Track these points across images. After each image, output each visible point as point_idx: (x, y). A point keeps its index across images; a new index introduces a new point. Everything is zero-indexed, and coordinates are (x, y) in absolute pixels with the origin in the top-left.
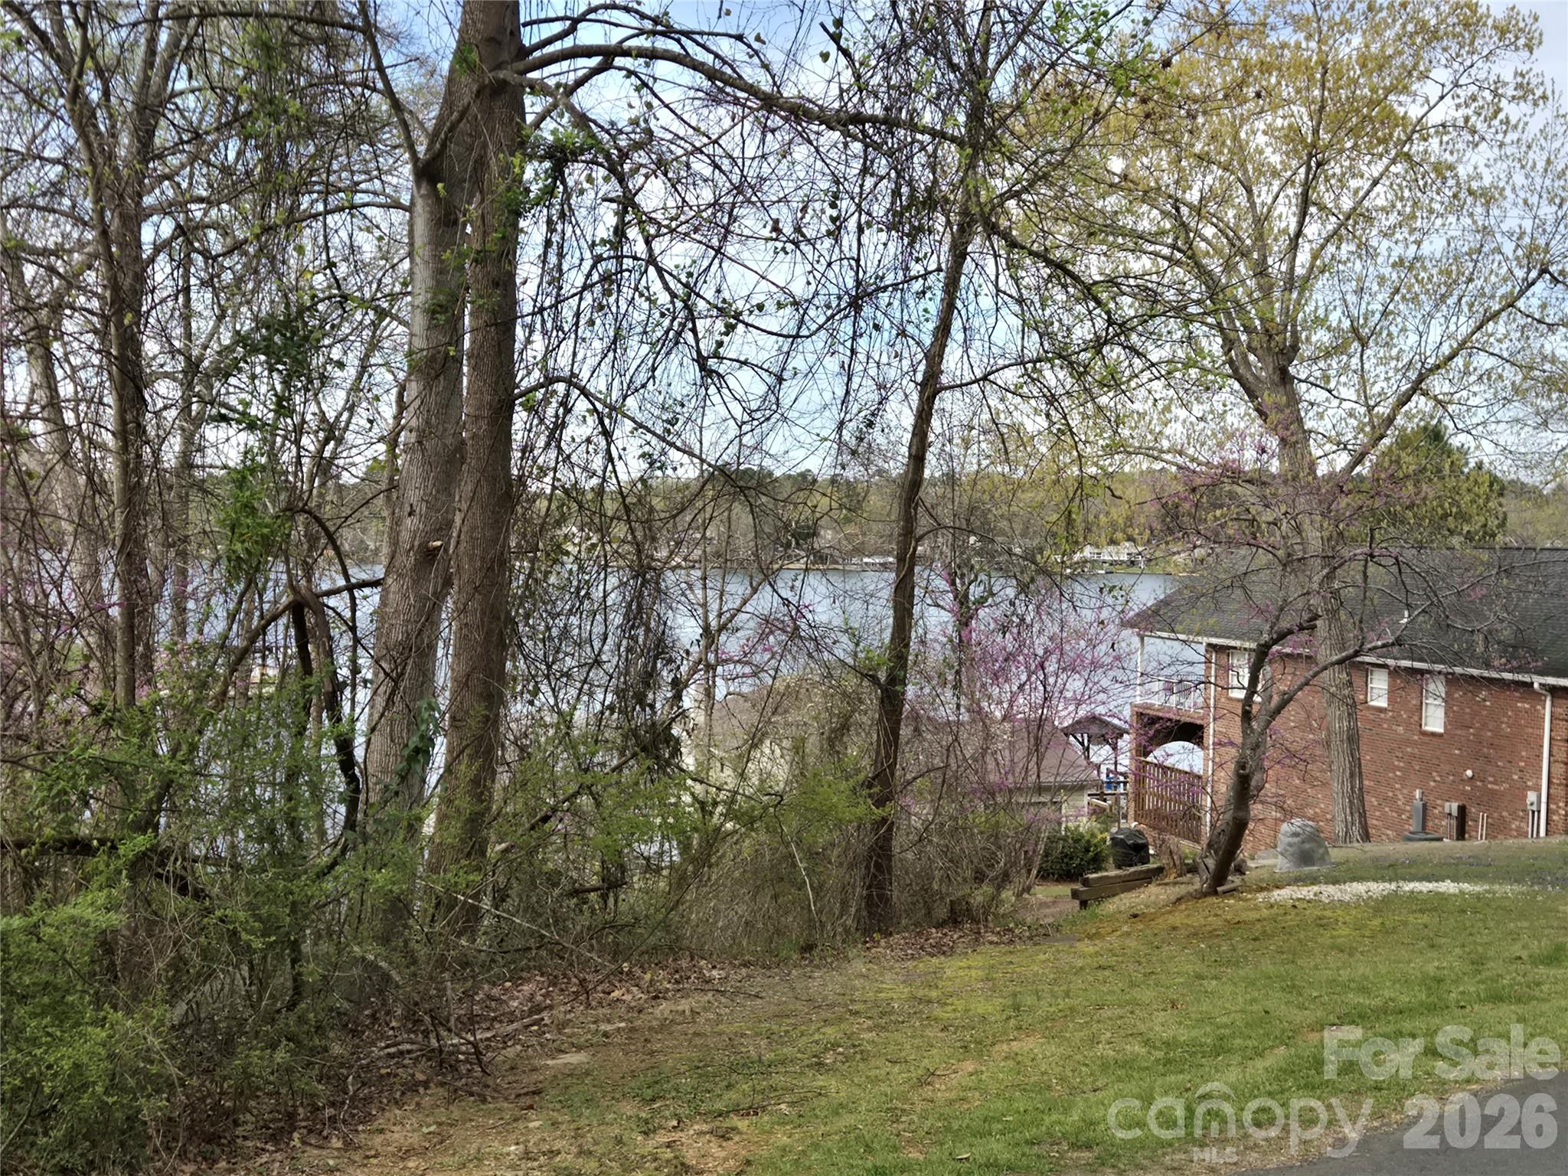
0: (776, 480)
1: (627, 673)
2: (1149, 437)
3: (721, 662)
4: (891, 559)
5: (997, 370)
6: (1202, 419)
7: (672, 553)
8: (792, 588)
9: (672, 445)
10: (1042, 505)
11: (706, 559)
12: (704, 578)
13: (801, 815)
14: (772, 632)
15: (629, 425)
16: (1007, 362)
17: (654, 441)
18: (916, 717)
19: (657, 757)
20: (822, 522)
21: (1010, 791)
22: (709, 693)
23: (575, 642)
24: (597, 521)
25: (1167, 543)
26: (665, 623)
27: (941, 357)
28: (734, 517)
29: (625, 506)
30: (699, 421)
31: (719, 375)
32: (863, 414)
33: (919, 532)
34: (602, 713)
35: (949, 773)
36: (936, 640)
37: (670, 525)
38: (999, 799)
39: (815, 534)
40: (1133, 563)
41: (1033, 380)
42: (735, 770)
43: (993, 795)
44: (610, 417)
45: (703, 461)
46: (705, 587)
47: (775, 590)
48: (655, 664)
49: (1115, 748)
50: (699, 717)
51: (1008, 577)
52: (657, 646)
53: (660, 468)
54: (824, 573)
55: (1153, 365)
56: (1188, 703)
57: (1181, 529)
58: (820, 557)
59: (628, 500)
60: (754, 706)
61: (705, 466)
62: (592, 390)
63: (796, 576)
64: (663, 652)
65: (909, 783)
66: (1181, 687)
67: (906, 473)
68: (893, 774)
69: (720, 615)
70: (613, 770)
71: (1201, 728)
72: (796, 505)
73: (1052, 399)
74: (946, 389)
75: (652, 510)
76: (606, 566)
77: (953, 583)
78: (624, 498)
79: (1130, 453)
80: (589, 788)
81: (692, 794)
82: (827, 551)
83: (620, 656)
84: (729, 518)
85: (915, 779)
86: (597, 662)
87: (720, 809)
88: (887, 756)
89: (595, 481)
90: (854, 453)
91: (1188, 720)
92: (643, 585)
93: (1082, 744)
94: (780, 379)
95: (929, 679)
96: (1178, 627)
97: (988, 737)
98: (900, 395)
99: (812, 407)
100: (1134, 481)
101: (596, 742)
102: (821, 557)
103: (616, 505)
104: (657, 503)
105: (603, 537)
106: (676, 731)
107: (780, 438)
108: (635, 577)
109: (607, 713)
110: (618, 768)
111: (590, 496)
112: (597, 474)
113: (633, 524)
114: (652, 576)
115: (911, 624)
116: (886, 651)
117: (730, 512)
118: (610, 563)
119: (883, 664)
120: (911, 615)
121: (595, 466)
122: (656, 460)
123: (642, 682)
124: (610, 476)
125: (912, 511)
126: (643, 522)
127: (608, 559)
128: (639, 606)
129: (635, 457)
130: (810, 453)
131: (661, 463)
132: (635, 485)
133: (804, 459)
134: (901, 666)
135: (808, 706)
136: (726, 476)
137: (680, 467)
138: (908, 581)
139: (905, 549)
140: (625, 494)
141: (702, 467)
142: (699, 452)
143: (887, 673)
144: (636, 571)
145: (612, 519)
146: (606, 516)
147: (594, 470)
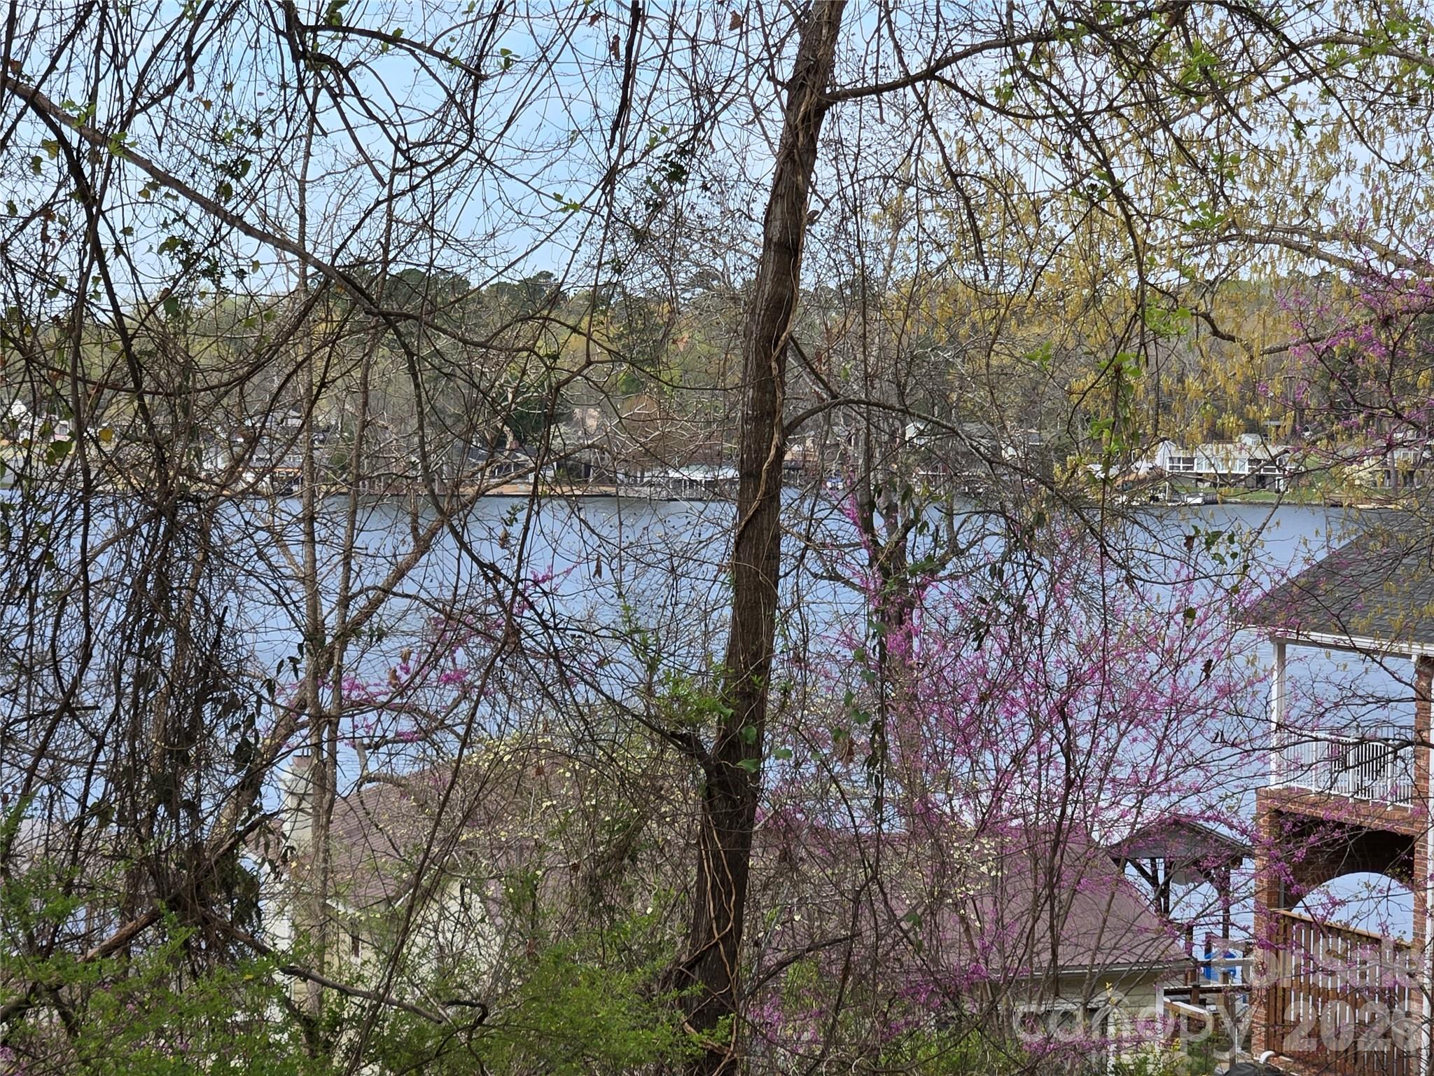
1: (136, 735)
2: (1292, 205)
3: (346, 707)
4: (727, 474)
5: (956, 58)
6: (1404, 166)
7: (236, 462)
9: (237, 221)
10: (1063, 354)
11: (314, 476)
12: (310, 519)
13: (530, 1047)
15: (136, 177)
16: (979, 40)
17: (195, 212)
18: (785, 828)
19: (205, 921)
20: (569, 392)
21: (995, 987)
22: (323, 776)
23: (20, 667)
24: (67, 391)
25: (1331, 437)
26: (220, 622)
27: (834, 25)
28: (374, 376)
29: (132, 360)
30: (298, 169)
31: (335, 65)
32: (659, 151)
33: (788, 413)
34: (81, 822)
35: (859, 952)
36: (830, 657)
37: (231, 400)
38: (968, 1007)
39: (557, 417)
40: (1261, 480)
41: (1034, 79)
42: (378, 950)
43: (955, 997)
44: (95, 158)
45: (305, 258)
46: (311, 541)
47: (463, 546)
48: (198, 712)
49: (1223, 887)
50: (299, 832)
51: (986, 513)
52: (203, 672)
53: (206, 273)
54: (574, 503)
55: (1294, 48)
56: (1380, 787)
57: (1361, 407)
58: (573, 470)
59: (136, 346)
60: (422, 806)
62: (56, 100)
63: (514, 511)
64: (216, 687)
65: (772, 974)
66: (1366, 751)
67: (761, 277)
68: (733, 955)
69: (345, 602)
70: (106, 952)
71: (1406, 842)
72: (512, 352)
73: (1079, 123)
74: (844, 96)
75: (189, 367)
76: (89, 490)
77: (867, 527)
78: (127, 340)
79: (1252, 240)
80: (54, 990)
81: (286, 1002)
82: (586, 455)
83: (120, 694)
84: (365, 382)
85: (782, 965)
86: (69, 708)
87: (348, 1036)
88: (721, 916)
90: (640, 237)
91: (1377, 824)
92: (169, 534)
93: (1153, 880)
94: (476, 76)
95: (813, 743)
96: (1355, 621)
97: (943, 868)
98: (743, 110)
99: (550, 135)
100: (1260, 302)
101: (69, 886)
102: (569, 469)
103: (109, 356)
104: (205, 353)
105: (82, 427)
106: (249, 859)
107: (476, 206)
108: (151, 518)
109: (94, 822)
110: (122, 945)
111: (51, 336)
112: (66, 287)
113: (147, 399)
114: (190, 515)
115: (773, 621)
116: (716, 681)
117: (367, 370)
118: (97, 486)
119: (711, 711)
120: (773, 600)
121: (61, 269)
122: (199, 255)
123: (170, 752)
124: (95, 291)
125: (774, 364)
126: (171, 395)
127: (92, 477)
128: (162, 582)
129: (151, 248)
130: (543, 237)
131: (209, 261)
132: (152, 311)
133: (532, 250)
134: (752, 715)
135: (544, 805)
136: (353, 290)
137: (254, 271)
138: (765, 522)
139: (759, 450)
140: (130, 332)
141: (305, 271)
142: (296, 236)
143: (719, 730)
144: (154, 504)
145: (100, 387)
146: (86, 382)
147: (61, 278)
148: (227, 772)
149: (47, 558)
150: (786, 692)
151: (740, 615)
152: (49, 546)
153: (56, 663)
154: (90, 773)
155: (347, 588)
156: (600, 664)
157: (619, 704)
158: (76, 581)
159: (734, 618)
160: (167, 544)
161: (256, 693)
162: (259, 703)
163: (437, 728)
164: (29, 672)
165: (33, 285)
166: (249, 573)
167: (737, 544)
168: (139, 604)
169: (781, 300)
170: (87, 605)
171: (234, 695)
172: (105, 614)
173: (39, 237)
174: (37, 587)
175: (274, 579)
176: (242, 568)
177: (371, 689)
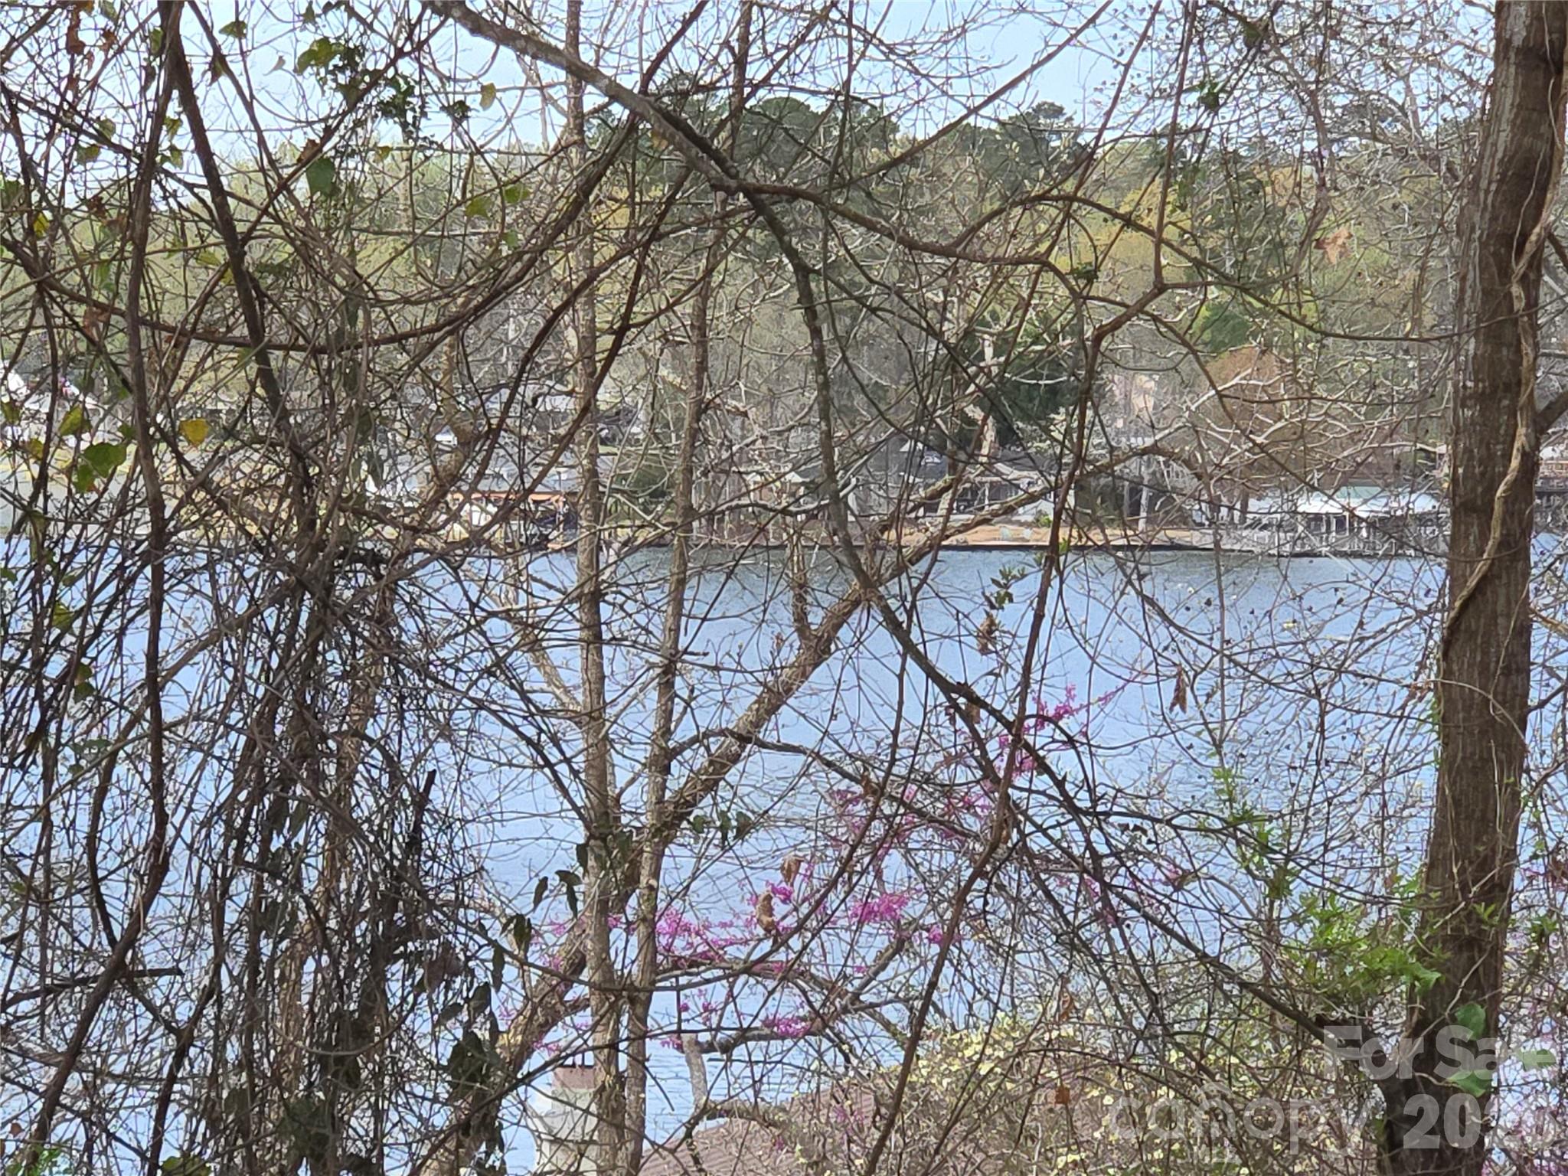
0: (914, 153)
1: (254, 1021)
4: (1423, 504)
7: (445, 481)
8: (987, 636)
9: (454, 8)
11: (599, 512)
12: (591, 597)
14: (896, 835)
20: (1120, 343)
24: (117, 343)
26: (421, 801)
28: (720, 315)
29: (245, 281)
37: (439, 360)
39: (1087, 394)
45: (581, 75)
46: (594, 638)
47: (909, 649)
48: (377, 980)
52: (386, 904)
53: (393, 109)
58: (1109, 497)
59: (255, 252)
61: (592, 98)
63: (1007, 579)
64: (412, 930)
67: (1488, 121)
69: (661, 762)
72: (1001, 267)
75: (358, 294)
76: (160, 536)
78: (236, 244)
82: (1139, 468)
83: (221, 947)
84: (701, 325)
86: (124, 975)
89: (107, 168)
92: (320, 626)
102: (1113, 497)
103: (200, 278)
105: (143, 412)
108: (285, 596)
111: (85, 236)
112: (115, 139)
113: (276, 357)
114: (359, 590)
115: (1516, 795)
116: (1405, 915)
117: (705, 299)
118: (177, 530)
119: (1395, 974)
120: (1515, 755)
121: (102, 106)
122: (377, 76)
123: (321, 1059)
124: (172, 148)
125: (1516, 290)
126: (322, 350)
127: (167, 514)
128: (306, 723)
129: (281, 61)
130: (1062, 36)
131: (397, 86)
132: (284, 186)
133: (1041, 63)
134: (1476, 983)
135: (1061, 1162)
136: (686, 143)
137: (485, 104)
138: (1502, 600)
139: (1488, 460)
140: (241, 228)
141: (578, 103)
142: (562, 34)
143: (1411, 1011)
144: (291, 569)
145: (182, 337)
146: (156, 326)
147: (103, 124)
148: (435, 1099)
149: (77, 673)
150: (1541, 936)
151: (1453, 784)
152: (82, 651)
153: (96, 882)
154: (164, 1102)
155: (666, 732)
156: (1179, 882)
157: (1215, 962)
158: (136, 719)
159: (1440, 789)
160: (315, 644)
161: (492, 943)
162: (499, 962)
163: (845, 1010)
164: (45, 902)
165: (50, 137)
166: (480, 705)
167: (1447, 644)
168: (260, 766)
169: (1528, 162)
170: (158, 767)
171: (447, 947)
172: (194, 786)
173: (62, 43)
174: (59, 730)
175: (529, 717)
176: (465, 695)
177: (715, 934)
